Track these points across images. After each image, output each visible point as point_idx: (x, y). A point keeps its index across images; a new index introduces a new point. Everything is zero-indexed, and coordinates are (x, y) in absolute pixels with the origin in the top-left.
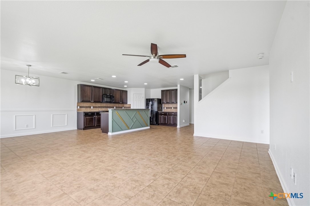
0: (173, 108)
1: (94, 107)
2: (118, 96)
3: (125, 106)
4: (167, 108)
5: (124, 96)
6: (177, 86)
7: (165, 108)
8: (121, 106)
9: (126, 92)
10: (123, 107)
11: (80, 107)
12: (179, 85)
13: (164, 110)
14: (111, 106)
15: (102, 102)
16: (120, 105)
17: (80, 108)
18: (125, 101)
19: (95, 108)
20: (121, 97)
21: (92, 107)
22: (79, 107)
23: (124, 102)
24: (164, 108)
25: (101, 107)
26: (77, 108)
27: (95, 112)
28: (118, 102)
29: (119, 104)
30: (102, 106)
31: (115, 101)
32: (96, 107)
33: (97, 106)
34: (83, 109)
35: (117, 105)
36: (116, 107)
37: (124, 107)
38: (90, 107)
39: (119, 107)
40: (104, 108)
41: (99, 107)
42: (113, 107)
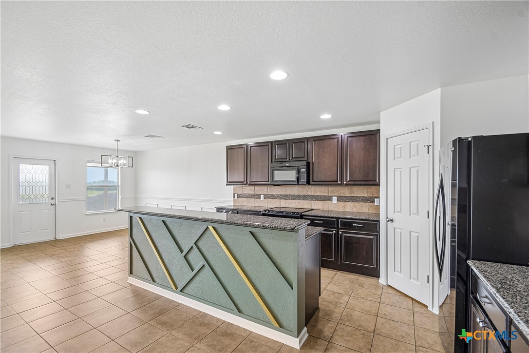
1: (266, 197)
2: (328, 160)
10: (377, 200)
14: (319, 194)
17: (238, 197)
20: (344, 160)
26: (234, 197)
28: (328, 180)
30: (288, 193)
33: (274, 193)
34: (244, 201)
36: (339, 197)
38: (258, 196)
39: (357, 197)
40: (294, 199)
41: (281, 195)
42: (329, 199)
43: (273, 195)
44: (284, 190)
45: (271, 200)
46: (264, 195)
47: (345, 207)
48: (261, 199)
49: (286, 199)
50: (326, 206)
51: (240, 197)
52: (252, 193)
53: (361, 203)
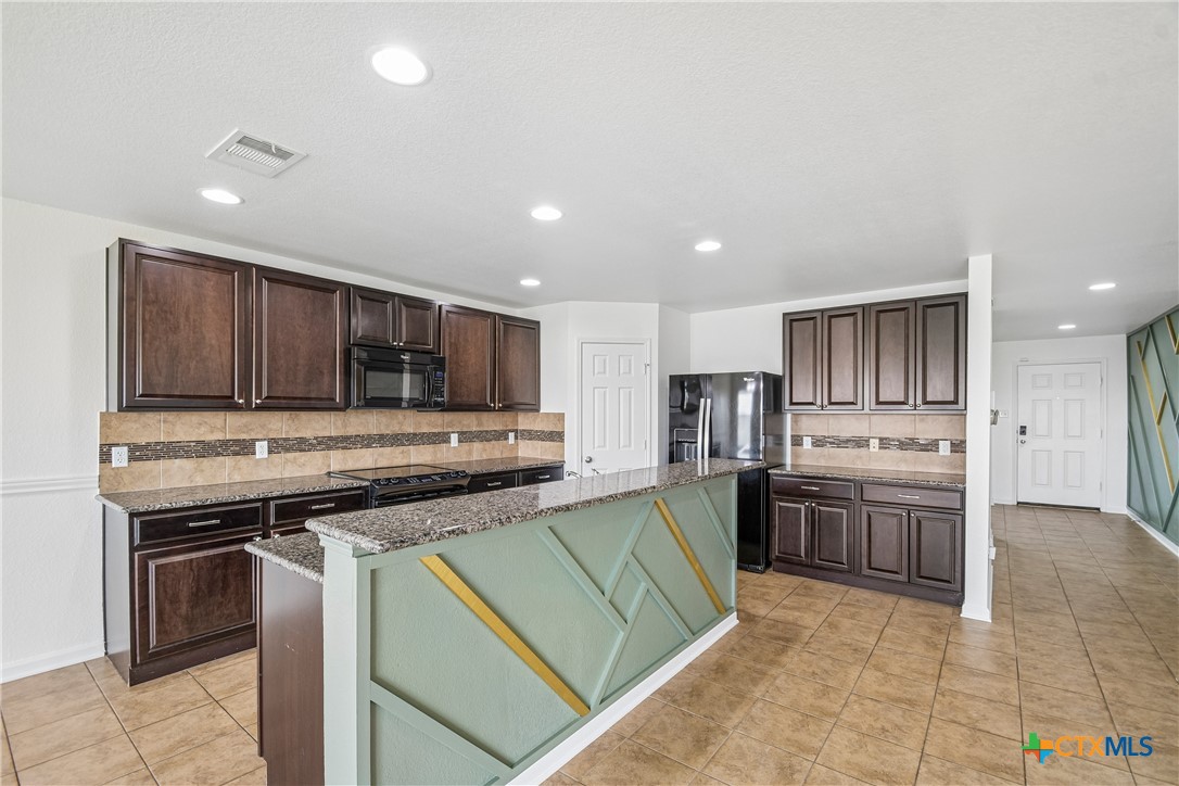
0: (874, 443)
1: (276, 446)
2: (473, 360)
3: (525, 422)
4: (819, 442)
5: (516, 361)
6: (962, 271)
7: (807, 442)
8: (499, 427)
9: (532, 327)
10: (512, 435)
11: (138, 453)
12: (988, 258)
13: (795, 455)
14: (425, 429)
15: (346, 406)
16: (491, 422)
17: (131, 459)
18: (520, 396)
19: (290, 456)
20: (497, 364)
21: (261, 449)
22: (120, 457)
23: (518, 398)
24: (797, 441)
25: (346, 438)
26: (105, 457)
27: (266, 500)
28: (474, 400)
29: (485, 416)
30: (351, 431)
31: (452, 393)
32: (302, 445)
33: (308, 434)
34: (166, 471)
35: (470, 421)
36: (461, 434)
37: (516, 431)
38: (244, 448)
39: (487, 432)
40: (368, 446)
41: (330, 438)
42: (443, 438)
43: (302, 440)
44: (339, 423)
45: (298, 454)
46: (270, 441)
47: (470, 452)
48: (258, 456)
49: (343, 448)
50: (439, 456)
51: (139, 459)
52: (218, 436)
53: (493, 442)
